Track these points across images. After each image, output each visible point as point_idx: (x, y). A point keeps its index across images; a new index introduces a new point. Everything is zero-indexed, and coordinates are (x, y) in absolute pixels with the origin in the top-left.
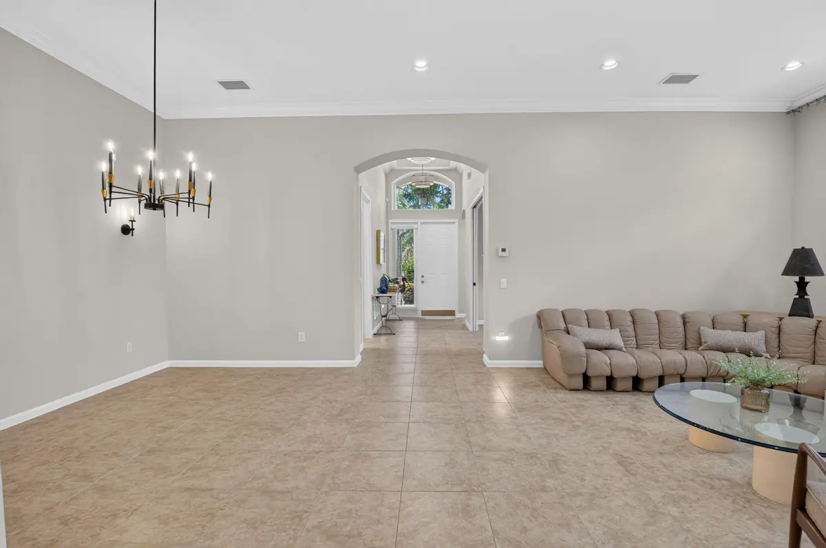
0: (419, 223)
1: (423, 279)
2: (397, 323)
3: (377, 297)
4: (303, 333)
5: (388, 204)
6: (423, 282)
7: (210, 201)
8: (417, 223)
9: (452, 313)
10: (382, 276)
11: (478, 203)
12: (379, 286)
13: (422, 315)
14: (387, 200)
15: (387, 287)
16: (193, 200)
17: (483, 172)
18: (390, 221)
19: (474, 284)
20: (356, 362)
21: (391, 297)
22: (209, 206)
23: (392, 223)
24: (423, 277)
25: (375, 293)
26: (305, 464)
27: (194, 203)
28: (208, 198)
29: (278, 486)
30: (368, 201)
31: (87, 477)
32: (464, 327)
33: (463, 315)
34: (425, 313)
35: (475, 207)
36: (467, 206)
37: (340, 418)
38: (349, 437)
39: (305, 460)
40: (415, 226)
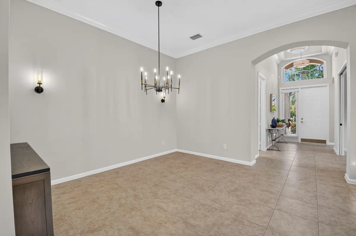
0: (300, 89)
1: (302, 120)
2: (284, 144)
3: (270, 130)
4: (226, 145)
5: (279, 80)
6: (302, 122)
7: (179, 87)
8: (298, 88)
9: (324, 142)
10: (273, 118)
11: (343, 71)
12: (271, 124)
13: (301, 141)
14: (279, 77)
15: (276, 124)
16: (171, 87)
17: (346, 48)
18: (280, 89)
19: (341, 125)
20: (252, 163)
21: (278, 130)
22: (179, 89)
23: (282, 90)
24: (302, 119)
25: (269, 127)
26: (208, 214)
27: (171, 88)
28: (179, 85)
29: (192, 221)
30: (264, 79)
31: (134, 190)
32: (332, 152)
33: (332, 144)
34: (303, 140)
35: (341, 74)
36: (335, 74)
37: (234, 193)
38: (235, 206)
39: (209, 212)
40: (298, 90)
